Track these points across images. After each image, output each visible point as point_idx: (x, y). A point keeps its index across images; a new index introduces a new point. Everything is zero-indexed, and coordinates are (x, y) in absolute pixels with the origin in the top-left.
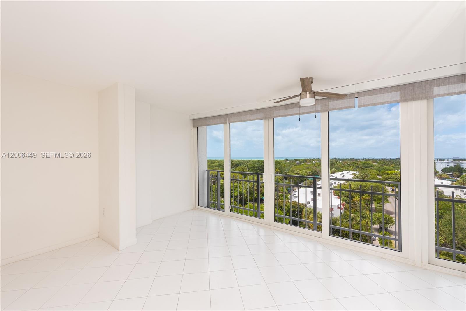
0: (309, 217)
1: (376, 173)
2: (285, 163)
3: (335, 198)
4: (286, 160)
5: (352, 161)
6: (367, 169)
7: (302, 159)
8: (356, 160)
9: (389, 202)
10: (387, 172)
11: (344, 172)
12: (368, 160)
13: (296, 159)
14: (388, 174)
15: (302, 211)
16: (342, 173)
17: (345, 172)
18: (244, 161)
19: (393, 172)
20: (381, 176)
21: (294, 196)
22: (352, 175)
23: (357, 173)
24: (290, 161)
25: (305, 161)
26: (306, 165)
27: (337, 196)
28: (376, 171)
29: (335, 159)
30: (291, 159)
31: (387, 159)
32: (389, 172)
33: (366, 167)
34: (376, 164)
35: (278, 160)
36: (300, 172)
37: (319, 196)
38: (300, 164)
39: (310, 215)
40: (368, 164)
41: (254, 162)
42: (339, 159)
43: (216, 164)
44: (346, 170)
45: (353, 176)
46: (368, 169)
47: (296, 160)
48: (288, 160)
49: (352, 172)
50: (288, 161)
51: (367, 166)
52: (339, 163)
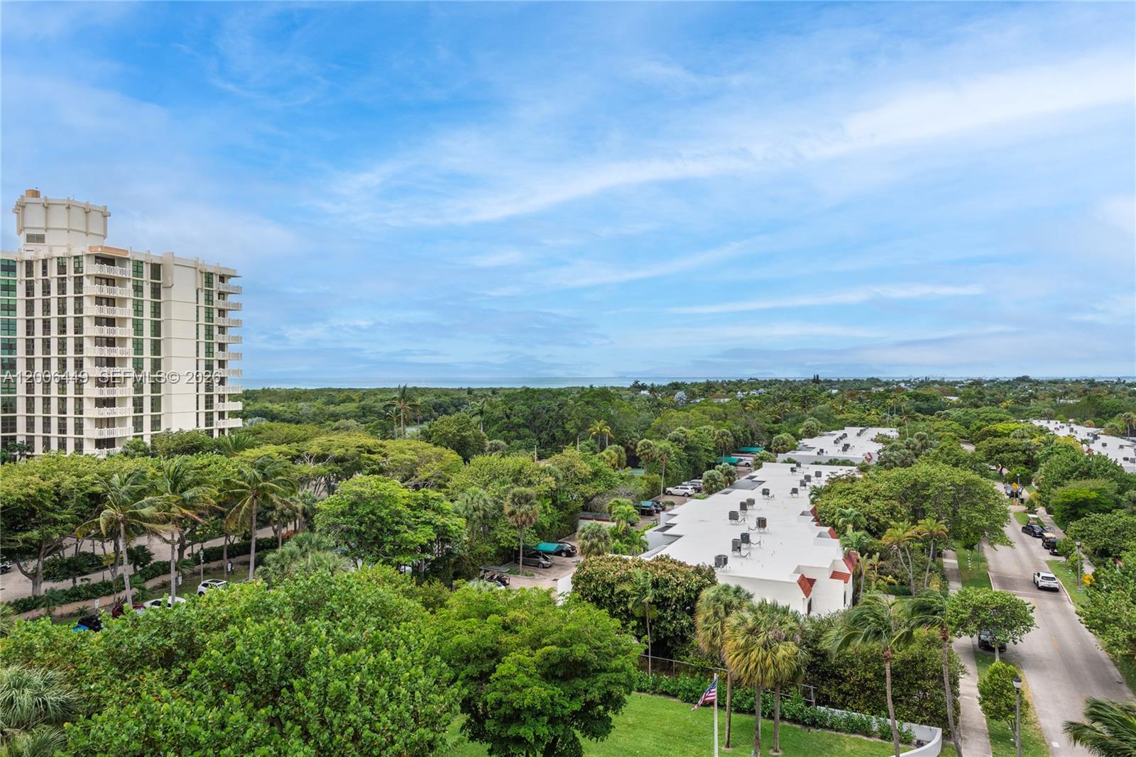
0: (723, 623)
1: (955, 431)
2: (632, 399)
3: (820, 535)
4: (638, 387)
5: (874, 390)
6: (923, 420)
7: (696, 384)
8: (887, 383)
9: (1010, 544)
10: (992, 427)
11: (848, 430)
12: (926, 383)
13: (675, 381)
14: (996, 434)
15: (697, 598)
16: (839, 433)
17: (851, 432)
18: (470, 391)
19: (1012, 426)
20: (972, 442)
21: (666, 532)
22: (876, 441)
23: (892, 433)
24: (653, 390)
25: (709, 388)
26: (712, 405)
27: (827, 529)
28: (955, 426)
29: (816, 380)
30: (656, 384)
31: (986, 382)
32: (1000, 427)
33: (919, 410)
34: (955, 399)
35: (608, 385)
36: (690, 433)
37: (762, 530)
38: (688, 402)
39: (727, 614)
40: (927, 399)
41: (511, 396)
42: (830, 383)
43: (351, 407)
44: (854, 425)
45: (880, 446)
46: (930, 417)
47: (676, 386)
48: (644, 387)
49: (873, 432)
50: (646, 392)
51: (924, 405)
52: (830, 396)
